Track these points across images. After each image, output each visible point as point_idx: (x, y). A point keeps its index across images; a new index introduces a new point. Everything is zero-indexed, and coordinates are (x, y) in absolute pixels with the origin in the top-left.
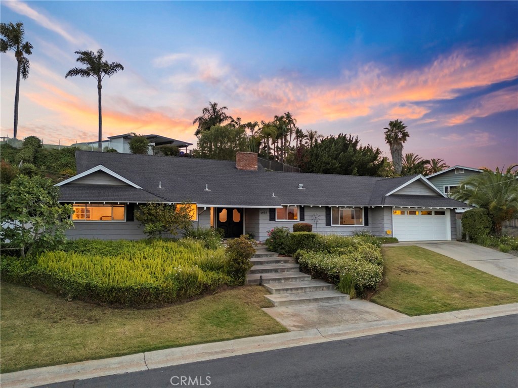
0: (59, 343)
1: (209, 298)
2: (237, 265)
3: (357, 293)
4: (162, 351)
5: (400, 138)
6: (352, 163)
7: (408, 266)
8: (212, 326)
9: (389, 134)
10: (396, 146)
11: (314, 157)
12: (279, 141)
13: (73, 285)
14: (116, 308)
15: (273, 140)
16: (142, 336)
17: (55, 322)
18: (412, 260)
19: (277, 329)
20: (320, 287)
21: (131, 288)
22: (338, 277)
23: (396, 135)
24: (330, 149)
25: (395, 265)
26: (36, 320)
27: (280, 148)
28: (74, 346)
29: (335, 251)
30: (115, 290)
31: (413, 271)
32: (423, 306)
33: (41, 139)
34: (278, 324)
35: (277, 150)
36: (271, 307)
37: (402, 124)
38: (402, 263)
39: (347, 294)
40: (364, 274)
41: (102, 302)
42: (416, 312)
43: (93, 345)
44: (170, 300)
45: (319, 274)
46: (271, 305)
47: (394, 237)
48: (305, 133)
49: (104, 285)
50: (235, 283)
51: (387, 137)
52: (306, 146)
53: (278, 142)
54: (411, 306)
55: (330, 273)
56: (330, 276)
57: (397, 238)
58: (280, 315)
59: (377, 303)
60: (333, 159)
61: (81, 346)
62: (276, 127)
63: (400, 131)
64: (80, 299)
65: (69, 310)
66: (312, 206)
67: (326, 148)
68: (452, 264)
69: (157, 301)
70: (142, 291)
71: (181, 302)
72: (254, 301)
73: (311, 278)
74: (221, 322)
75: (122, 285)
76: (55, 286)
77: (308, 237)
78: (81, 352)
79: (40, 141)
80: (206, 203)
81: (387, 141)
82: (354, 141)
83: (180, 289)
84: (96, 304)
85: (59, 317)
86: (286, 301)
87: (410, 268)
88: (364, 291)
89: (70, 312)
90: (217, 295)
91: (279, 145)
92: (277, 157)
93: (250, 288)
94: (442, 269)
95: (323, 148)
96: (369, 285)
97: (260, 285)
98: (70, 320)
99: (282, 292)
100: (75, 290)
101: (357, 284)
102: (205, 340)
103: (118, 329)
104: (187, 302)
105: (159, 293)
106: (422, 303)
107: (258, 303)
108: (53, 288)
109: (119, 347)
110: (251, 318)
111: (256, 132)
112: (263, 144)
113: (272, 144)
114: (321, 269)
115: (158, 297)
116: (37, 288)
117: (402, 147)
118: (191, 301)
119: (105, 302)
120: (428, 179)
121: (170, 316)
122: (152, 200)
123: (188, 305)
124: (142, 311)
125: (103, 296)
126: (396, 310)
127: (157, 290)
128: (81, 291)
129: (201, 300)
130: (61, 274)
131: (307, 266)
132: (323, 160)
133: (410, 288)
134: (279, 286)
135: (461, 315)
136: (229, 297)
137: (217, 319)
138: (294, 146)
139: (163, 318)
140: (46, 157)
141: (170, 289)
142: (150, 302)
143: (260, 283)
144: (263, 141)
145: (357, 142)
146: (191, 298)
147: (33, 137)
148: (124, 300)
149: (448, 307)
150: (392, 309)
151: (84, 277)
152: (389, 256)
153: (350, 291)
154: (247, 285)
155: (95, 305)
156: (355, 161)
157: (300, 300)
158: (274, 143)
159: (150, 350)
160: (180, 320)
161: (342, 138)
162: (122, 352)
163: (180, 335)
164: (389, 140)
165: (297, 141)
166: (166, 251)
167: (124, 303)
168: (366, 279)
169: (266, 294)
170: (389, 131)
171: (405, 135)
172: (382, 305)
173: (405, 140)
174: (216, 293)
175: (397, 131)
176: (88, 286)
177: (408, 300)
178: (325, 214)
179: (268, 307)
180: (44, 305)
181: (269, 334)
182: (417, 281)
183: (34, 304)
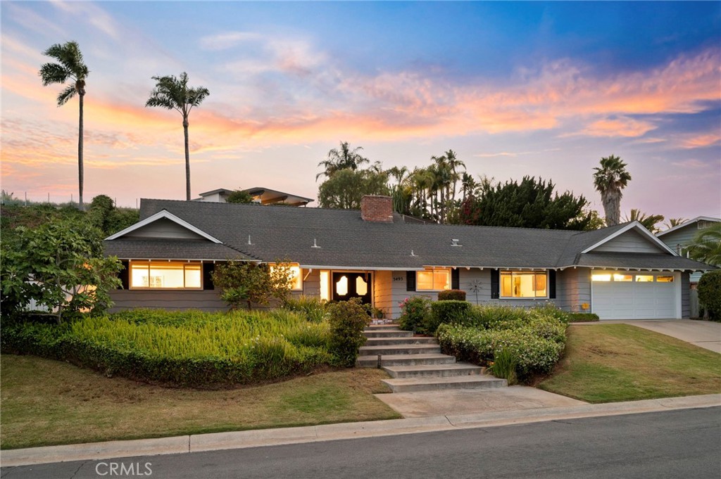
0: (82, 421)
1: (299, 379)
2: (342, 338)
3: (519, 378)
4: (215, 434)
5: (617, 182)
6: (543, 219)
7: (606, 346)
8: (295, 411)
9: (600, 176)
10: (610, 194)
11: (487, 212)
12: (439, 192)
13: (113, 356)
14: (169, 388)
15: (429, 191)
16: (194, 417)
17: (85, 400)
18: (615, 339)
19: (387, 414)
20: (466, 370)
21: (189, 361)
22: (491, 357)
23: (612, 179)
24: (510, 198)
25: (586, 345)
26: (61, 398)
27: (439, 204)
28: (99, 426)
29: (495, 326)
30: (168, 364)
31: (611, 353)
32: (615, 392)
33: (112, 198)
34: (389, 409)
35: (436, 206)
36: (388, 392)
37: (619, 161)
38: (598, 342)
39: (504, 378)
40: (531, 351)
41: (151, 379)
42: (601, 399)
43: (125, 425)
44: (244, 380)
45: (467, 355)
46: (388, 390)
47: (592, 313)
48: (477, 180)
49: (153, 357)
50: (341, 363)
51: (597, 181)
52: (476, 198)
53: (436, 195)
54: (597, 392)
55: (480, 351)
56: (482, 356)
57: (598, 314)
58: (399, 402)
59: (548, 390)
60: (514, 213)
61: (109, 425)
62: (433, 171)
63: (618, 172)
64: (122, 376)
65: (106, 387)
66: (468, 268)
67: (504, 197)
68: (674, 345)
69: (225, 381)
70: (203, 366)
71: (259, 383)
72: (364, 385)
73: (455, 360)
74: (309, 406)
75: (177, 358)
76: (91, 358)
77: (456, 306)
78: (106, 431)
79: (111, 201)
80: (312, 263)
81: (597, 187)
82: (546, 186)
83: (258, 366)
84: (144, 382)
85: (92, 395)
86: (410, 386)
87: (608, 349)
88: (529, 374)
89: (108, 389)
90: (311, 376)
91: (439, 200)
92: (436, 217)
93: (362, 371)
94: (657, 351)
95: (500, 197)
96: (537, 365)
97: (379, 367)
98: (105, 399)
99: (407, 376)
100: (115, 362)
101: (518, 365)
102: (278, 424)
103: (165, 410)
104: (269, 383)
105: (229, 370)
106: (613, 388)
107: (369, 387)
108: (89, 360)
109: (159, 428)
110: (353, 403)
111: (405, 180)
112: (415, 198)
113: (428, 198)
114: (471, 346)
115: (227, 375)
116: (71, 362)
117: (620, 194)
118: (274, 383)
119: (155, 380)
120: (658, 237)
121: (240, 399)
122: (234, 258)
123: (267, 388)
124: (204, 393)
125: (152, 371)
126: (572, 397)
127: (224, 366)
128: (123, 364)
129: (289, 383)
130: (98, 343)
131: (450, 344)
132: (499, 215)
133: (601, 372)
134: (404, 368)
135: (672, 403)
136: (329, 379)
137: (304, 404)
138: (460, 200)
139: (230, 401)
140: (119, 221)
141: (243, 365)
142: (215, 381)
143: (379, 365)
144: (416, 193)
145: (550, 187)
146: (274, 379)
147: (104, 196)
148: (180, 377)
149: (651, 394)
150: (567, 396)
151: (128, 346)
152: (578, 335)
153: (508, 374)
154: (359, 368)
155: (142, 384)
156: (547, 214)
157: (431, 384)
158: (431, 196)
159: (199, 433)
160: (252, 403)
161: (529, 183)
162: (161, 433)
163: (246, 419)
164: (599, 184)
165: (464, 193)
166: (248, 322)
167: (180, 381)
168: (533, 357)
169: (384, 378)
170: (600, 172)
171: (625, 178)
172: (554, 392)
173: (625, 184)
174: (311, 374)
175: (612, 172)
176: (132, 358)
177: (596, 385)
178: (490, 281)
179: (384, 393)
180: (76, 381)
181: (372, 420)
182: (612, 364)
183: (63, 380)
